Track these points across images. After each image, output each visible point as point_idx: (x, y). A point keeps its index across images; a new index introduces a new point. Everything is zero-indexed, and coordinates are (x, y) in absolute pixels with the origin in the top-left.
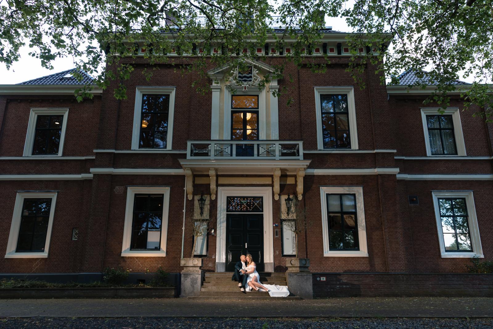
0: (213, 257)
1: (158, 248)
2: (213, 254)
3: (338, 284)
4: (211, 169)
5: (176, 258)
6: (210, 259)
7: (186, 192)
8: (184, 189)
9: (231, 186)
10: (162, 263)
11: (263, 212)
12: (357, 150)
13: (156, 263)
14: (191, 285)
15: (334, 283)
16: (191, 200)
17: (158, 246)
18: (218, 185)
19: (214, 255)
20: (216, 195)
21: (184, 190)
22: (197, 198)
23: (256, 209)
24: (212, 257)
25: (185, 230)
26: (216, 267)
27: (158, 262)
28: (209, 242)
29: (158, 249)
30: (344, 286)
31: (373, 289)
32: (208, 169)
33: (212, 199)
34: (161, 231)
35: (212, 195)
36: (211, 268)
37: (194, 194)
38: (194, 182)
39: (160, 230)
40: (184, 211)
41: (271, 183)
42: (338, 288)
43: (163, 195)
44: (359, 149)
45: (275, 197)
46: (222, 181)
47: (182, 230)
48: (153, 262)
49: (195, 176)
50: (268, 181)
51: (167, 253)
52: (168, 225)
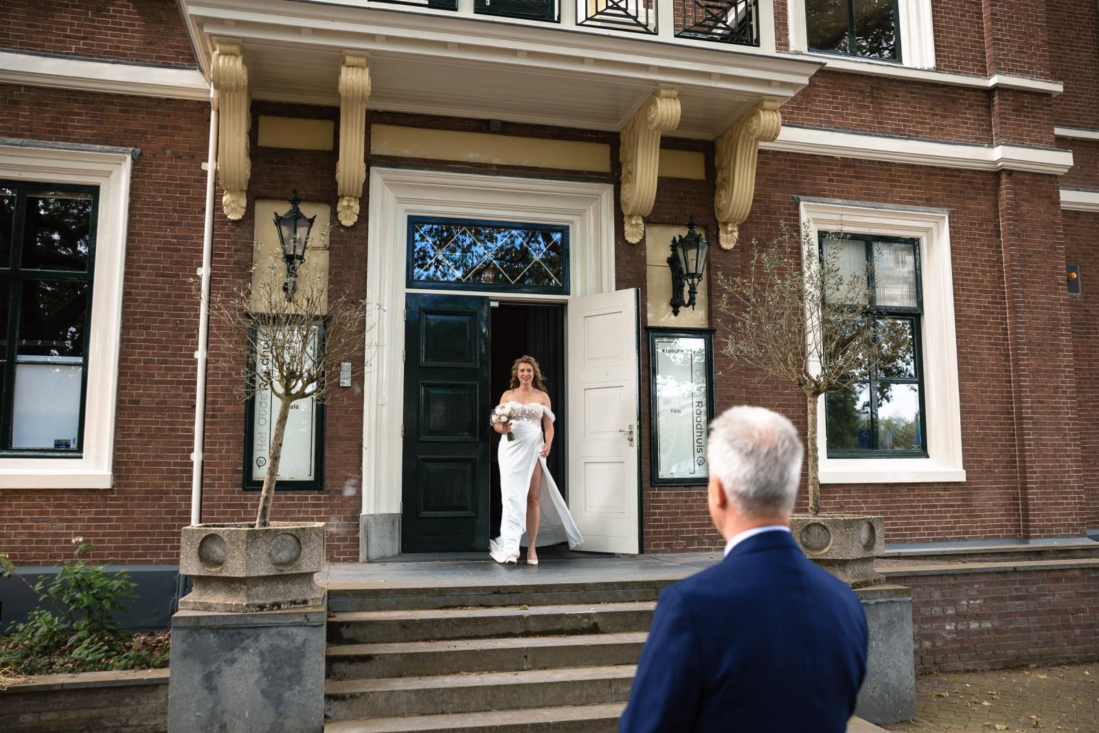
0: (349, 492)
1: (73, 446)
2: (347, 478)
3: (952, 618)
4: (349, 60)
5: (162, 492)
6: (330, 498)
7: (216, 184)
8: (204, 166)
9: (432, 168)
10: (89, 520)
11: (568, 293)
12: (928, 70)
13: (61, 520)
14: (264, 692)
15: (937, 611)
16: (236, 223)
17: (70, 435)
18: (372, 160)
19: (353, 481)
20: (364, 201)
21: (205, 173)
22: (267, 212)
23: (538, 280)
24: (340, 492)
25: (207, 362)
26: (361, 535)
27: (74, 513)
28: (328, 421)
29: (70, 448)
30: (974, 625)
31: (1078, 631)
32: (338, 59)
33: (344, 223)
34: (85, 365)
35: (344, 203)
36: (340, 540)
37: (255, 193)
38: (253, 134)
39: (80, 360)
40: (204, 272)
41: (605, 167)
42: (950, 632)
43: (94, 191)
44: (938, 69)
45: (627, 228)
46: (391, 141)
47: (195, 362)
48: (47, 513)
49: (259, 110)
50: (596, 158)
51: (119, 466)
52: (122, 335)
